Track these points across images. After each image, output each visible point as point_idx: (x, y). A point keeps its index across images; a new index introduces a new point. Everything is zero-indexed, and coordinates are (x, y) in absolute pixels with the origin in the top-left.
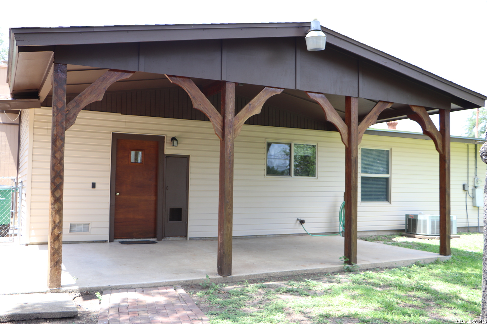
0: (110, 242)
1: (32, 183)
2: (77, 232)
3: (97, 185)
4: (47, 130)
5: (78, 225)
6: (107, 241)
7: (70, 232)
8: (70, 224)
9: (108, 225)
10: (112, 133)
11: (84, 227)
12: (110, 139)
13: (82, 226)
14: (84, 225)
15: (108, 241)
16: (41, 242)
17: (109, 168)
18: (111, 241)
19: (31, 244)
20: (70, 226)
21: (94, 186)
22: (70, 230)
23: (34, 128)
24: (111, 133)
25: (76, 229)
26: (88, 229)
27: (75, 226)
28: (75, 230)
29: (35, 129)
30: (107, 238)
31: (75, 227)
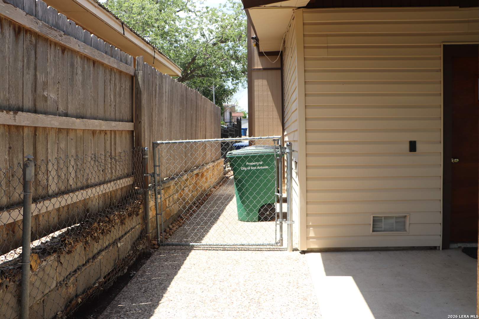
0: (443, 249)
1: (307, 146)
2: (384, 231)
3: (418, 146)
4: (326, 50)
5: (386, 218)
6: (437, 248)
7: (373, 231)
8: (374, 217)
9: (439, 218)
10: (444, 45)
11: (396, 222)
12: (440, 57)
13: (393, 221)
14: (396, 218)
15: (439, 247)
16: (324, 248)
17: (440, 112)
18: (445, 246)
19: (309, 250)
20: (374, 221)
21: (413, 146)
22: (373, 227)
23: (304, 47)
24: (440, 45)
25: (383, 225)
26: (405, 225)
27: (382, 220)
28: (382, 228)
29: (306, 50)
30: (438, 241)
31: (382, 222)
